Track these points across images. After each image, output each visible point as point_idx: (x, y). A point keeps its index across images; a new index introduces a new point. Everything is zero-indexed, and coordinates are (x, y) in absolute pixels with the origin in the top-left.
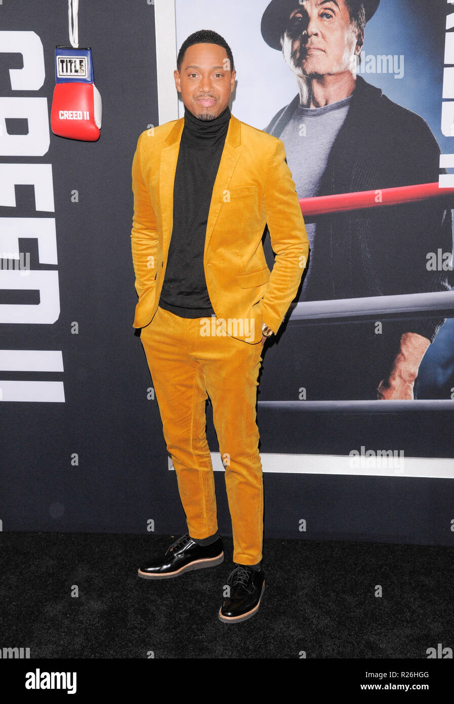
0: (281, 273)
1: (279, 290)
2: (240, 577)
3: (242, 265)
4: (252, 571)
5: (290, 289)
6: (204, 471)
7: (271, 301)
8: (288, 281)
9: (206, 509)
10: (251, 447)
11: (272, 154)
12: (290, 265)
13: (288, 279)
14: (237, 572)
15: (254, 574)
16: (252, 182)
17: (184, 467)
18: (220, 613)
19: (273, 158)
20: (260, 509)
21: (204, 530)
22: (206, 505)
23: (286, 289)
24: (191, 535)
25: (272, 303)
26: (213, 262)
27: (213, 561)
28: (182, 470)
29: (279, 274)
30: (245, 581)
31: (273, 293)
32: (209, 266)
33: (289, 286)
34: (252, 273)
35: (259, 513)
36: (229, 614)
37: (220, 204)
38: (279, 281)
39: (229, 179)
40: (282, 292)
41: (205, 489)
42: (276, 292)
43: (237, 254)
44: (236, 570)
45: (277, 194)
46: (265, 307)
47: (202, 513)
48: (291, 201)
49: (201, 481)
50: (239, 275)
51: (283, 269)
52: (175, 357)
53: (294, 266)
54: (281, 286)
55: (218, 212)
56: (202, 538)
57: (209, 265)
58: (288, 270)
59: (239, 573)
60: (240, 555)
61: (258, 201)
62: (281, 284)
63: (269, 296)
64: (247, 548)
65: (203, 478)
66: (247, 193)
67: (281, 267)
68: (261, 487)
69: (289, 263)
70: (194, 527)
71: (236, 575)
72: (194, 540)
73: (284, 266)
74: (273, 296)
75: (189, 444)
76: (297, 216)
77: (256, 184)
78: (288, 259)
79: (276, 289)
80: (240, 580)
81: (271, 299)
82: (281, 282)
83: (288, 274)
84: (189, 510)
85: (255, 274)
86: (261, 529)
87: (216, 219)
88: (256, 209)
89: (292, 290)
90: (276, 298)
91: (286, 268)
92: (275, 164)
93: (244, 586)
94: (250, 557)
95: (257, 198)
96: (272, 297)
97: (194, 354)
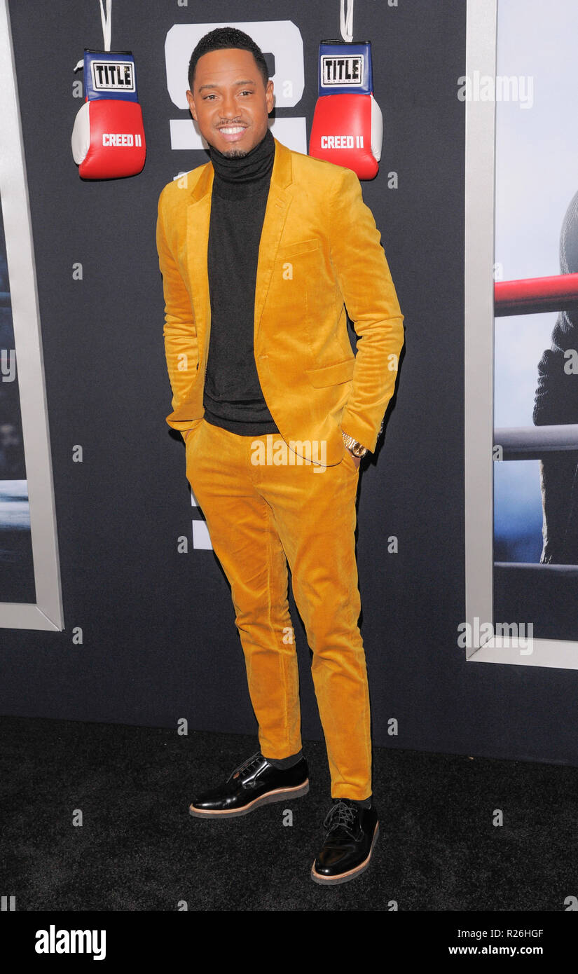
0: (366, 365)
1: (365, 389)
2: (343, 817)
3: (312, 354)
4: (359, 809)
5: (382, 386)
6: (287, 655)
7: (356, 406)
8: (377, 375)
9: (288, 713)
10: (349, 622)
11: (336, 192)
12: (377, 353)
13: (377, 372)
14: (338, 809)
15: (363, 814)
16: (312, 234)
17: (259, 649)
18: (313, 870)
19: (339, 197)
20: (364, 714)
21: (284, 745)
22: (288, 708)
23: (376, 387)
24: (265, 754)
25: (359, 410)
26: (270, 353)
27: (295, 791)
28: (256, 653)
29: (361, 368)
30: (349, 824)
31: (359, 395)
32: (265, 359)
33: (380, 382)
34: (328, 365)
35: (364, 722)
36: (327, 871)
37: (269, 271)
38: (365, 378)
39: (280, 235)
40: (370, 392)
41: (287, 683)
42: (362, 393)
43: (304, 340)
44: (337, 806)
45: (349, 248)
46: (352, 415)
47: (281, 720)
48: (371, 258)
49: (282, 670)
50: (309, 369)
51: (368, 359)
52: (235, 492)
53: (382, 353)
54: (368, 384)
55: (267, 281)
56: (281, 757)
57: (263, 357)
58: (375, 360)
59: (340, 811)
60: (341, 785)
61: (324, 261)
62: (367, 382)
63: (353, 399)
64: (350, 774)
65: (285, 665)
66: (307, 251)
67: (364, 357)
68: (365, 681)
69: (374, 350)
70: (270, 742)
71: (336, 814)
72: (269, 760)
73: (368, 355)
74: (359, 399)
75: (267, 615)
76: (382, 279)
77: (318, 236)
78: (373, 344)
79: (361, 388)
80: (342, 821)
81: (356, 404)
82: (368, 378)
83: (375, 366)
84: (263, 716)
85: (333, 367)
86: (368, 746)
87: (265, 291)
88: (324, 272)
89: (386, 387)
90: (363, 402)
91: (371, 357)
92: (342, 205)
93: (348, 829)
94: (354, 787)
95: (322, 256)
96: (357, 402)
97: (261, 486)
